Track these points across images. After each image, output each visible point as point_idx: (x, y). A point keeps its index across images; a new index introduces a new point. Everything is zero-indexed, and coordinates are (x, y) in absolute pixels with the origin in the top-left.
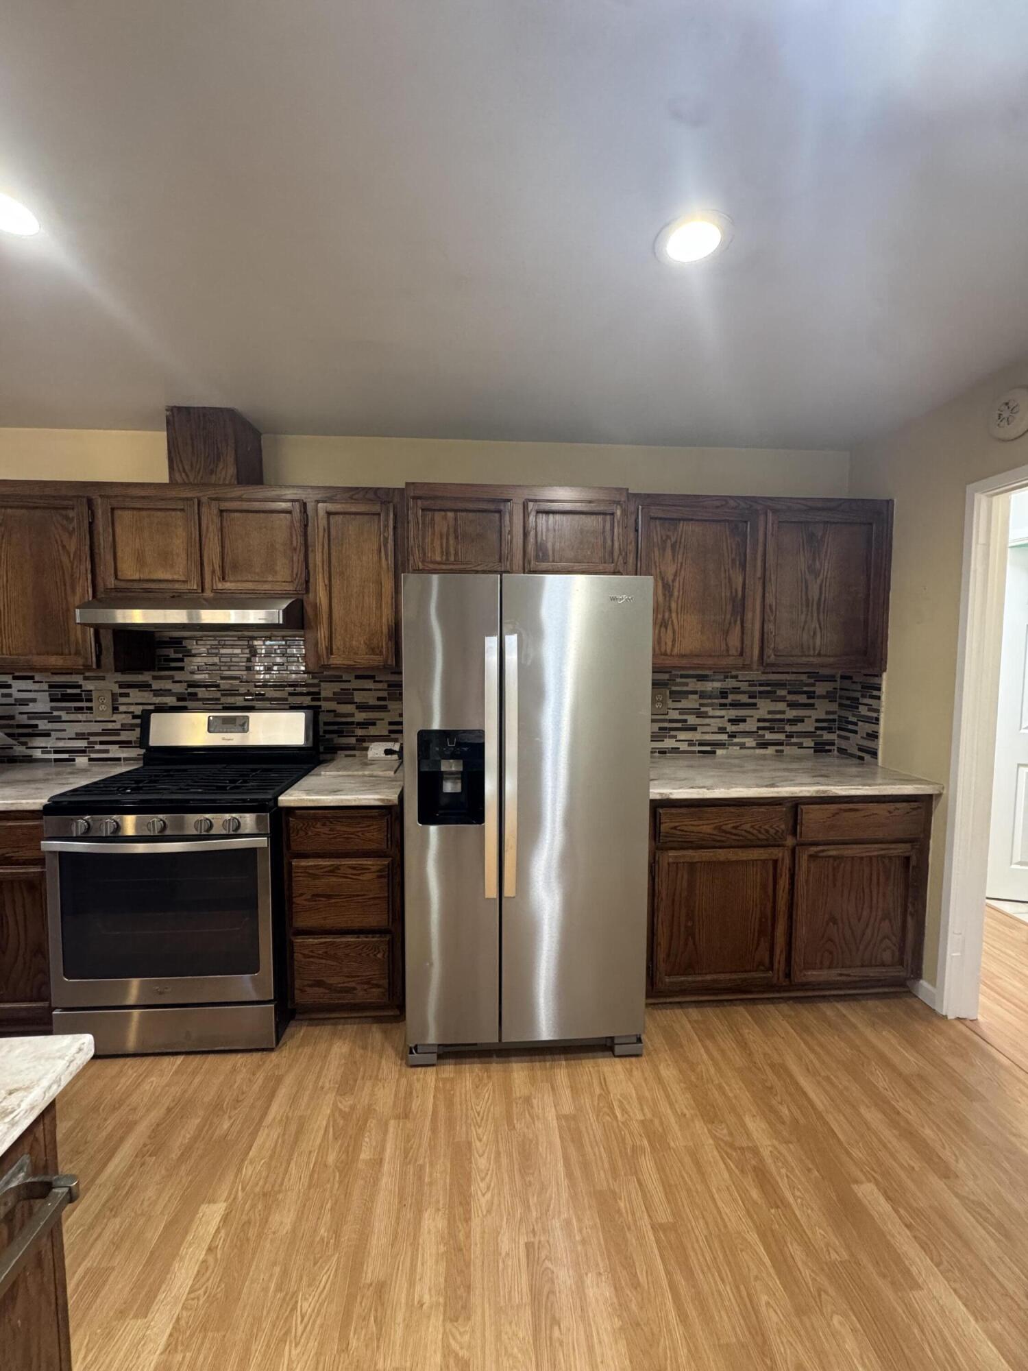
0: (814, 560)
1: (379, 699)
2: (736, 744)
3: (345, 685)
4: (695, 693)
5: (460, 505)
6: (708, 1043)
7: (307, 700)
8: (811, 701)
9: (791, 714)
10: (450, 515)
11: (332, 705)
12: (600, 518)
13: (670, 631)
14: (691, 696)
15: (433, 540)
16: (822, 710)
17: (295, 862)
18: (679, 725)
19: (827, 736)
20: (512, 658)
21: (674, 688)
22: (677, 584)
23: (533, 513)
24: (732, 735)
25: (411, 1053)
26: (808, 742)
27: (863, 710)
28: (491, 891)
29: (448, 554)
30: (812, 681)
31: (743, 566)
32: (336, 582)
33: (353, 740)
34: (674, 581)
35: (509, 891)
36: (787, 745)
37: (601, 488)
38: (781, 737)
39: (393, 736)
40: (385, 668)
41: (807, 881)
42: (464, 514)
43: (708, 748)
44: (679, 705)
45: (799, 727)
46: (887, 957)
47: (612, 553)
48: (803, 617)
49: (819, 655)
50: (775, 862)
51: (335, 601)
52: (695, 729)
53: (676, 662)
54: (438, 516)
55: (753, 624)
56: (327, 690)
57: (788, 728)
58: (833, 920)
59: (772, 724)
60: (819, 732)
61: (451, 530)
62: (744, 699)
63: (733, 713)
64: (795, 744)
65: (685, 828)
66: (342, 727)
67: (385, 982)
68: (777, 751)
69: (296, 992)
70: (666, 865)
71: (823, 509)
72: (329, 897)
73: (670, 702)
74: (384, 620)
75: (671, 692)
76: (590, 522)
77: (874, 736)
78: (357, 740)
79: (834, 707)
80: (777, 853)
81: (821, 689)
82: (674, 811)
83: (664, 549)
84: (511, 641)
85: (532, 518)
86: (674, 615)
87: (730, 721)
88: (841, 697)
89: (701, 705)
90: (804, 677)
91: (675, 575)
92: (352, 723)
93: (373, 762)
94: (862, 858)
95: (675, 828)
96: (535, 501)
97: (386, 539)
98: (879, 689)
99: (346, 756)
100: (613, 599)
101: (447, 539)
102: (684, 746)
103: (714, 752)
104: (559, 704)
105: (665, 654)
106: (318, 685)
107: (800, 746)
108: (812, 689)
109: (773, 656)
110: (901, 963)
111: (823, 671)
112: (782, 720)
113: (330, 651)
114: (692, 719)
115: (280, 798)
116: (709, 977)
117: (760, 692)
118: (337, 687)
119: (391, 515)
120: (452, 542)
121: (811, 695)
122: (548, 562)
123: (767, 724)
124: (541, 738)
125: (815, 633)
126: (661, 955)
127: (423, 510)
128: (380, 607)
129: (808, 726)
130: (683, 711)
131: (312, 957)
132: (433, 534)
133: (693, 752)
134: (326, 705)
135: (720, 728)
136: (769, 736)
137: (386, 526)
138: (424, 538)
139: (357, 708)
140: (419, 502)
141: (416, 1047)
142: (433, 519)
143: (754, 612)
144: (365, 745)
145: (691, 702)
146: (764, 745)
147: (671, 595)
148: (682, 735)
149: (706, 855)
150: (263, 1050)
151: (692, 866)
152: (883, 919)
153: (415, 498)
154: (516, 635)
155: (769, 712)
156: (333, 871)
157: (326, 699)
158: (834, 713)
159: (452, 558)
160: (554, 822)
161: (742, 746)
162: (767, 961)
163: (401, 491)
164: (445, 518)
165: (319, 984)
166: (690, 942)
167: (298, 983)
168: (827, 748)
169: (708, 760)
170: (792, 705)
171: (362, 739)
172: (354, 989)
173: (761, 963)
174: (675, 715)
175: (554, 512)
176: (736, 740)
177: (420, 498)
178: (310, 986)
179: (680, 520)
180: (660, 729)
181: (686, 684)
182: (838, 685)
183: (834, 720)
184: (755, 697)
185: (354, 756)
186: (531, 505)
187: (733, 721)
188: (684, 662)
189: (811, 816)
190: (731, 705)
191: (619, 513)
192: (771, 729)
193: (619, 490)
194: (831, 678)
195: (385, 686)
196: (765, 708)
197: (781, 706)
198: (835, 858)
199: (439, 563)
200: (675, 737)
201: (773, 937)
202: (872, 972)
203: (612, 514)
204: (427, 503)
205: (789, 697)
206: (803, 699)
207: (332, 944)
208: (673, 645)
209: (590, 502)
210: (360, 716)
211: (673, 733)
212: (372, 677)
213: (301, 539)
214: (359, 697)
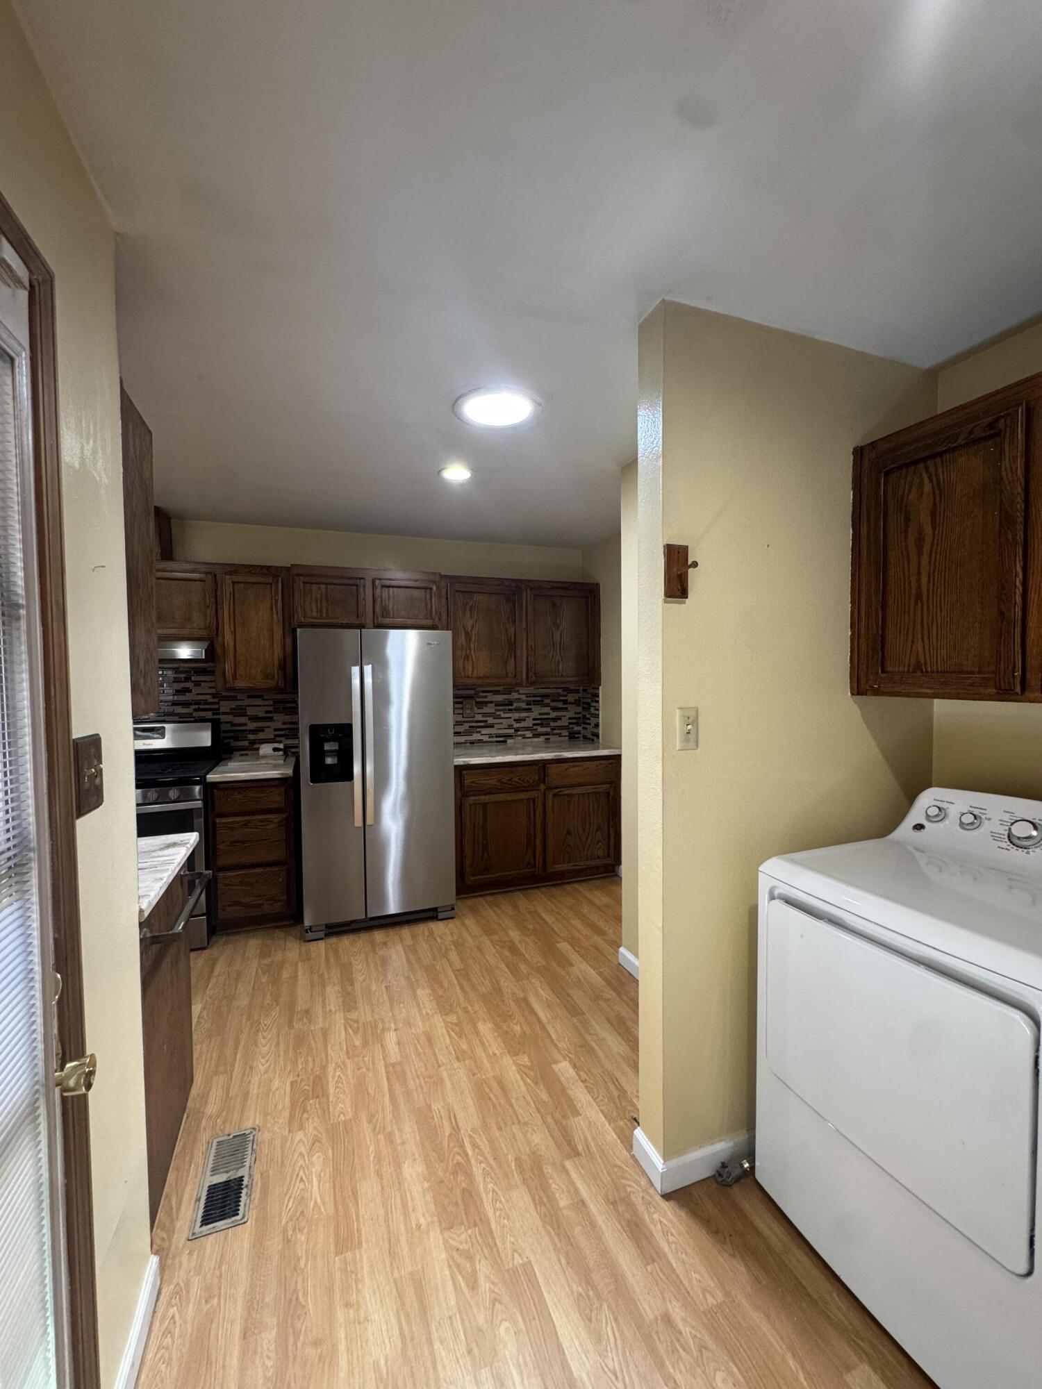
0: (556, 618)
1: (267, 712)
2: (518, 736)
3: (240, 703)
4: (491, 702)
5: (329, 581)
6: (496, 909)
7: (209, 715)
8: (565, 706)
9: (554, 715)
10: (323, 586)
11: (229, 718)
12: (423, 591)
13: (470, 662)
14: (489, 705)
15: (310, 604)
16: (572, 711)
17: (218, 820)
18: (482, 724)
19: (576, 728)
20: (368, 680)
21: (478, 700)
22: (473, 632)
23: (379, 587)
24: (517, 730)
25: (307, 932)
26: (565, 733)
27: (592, 709)
28: (358, 822)
29: (321, 612)
30: (565, 693)
31: (514, 621)
32: (239, 630)
33: (246, 743)
34: (471, 630)
35: (369, 822)
36: (553, 734)
37: (423, 572)
38: (548, 730)
39: (278, 739)
40: (276, 689)
41: (553, 811)
42: (332, 586)
43: (502, 739)
44: (481, 711)
45: (559, 723)
46: (600, 853)
47: (431, 613)
48: (551, 653)
49: (562, 676)
50: (534, 799)
51: (238, 642)
52: (493, 727)
53: (474, 681)
54: (314, 587)
55: (521, 657)
56: (225, 706)
57: (552, 724)
58: (569, 833)
59: (543, 722)
60: (571, 726)
61: (324, 597)
62: (524, 706)
63: (517, 715)
64: (556, 734)
65: (480, 782)
66: (238, 735)
67: (284, 898)
68: (546, 739)
69: (219, 911)
70: (468, 806)
71: (559, 588)
72: (243, 842)
73: (476, 708)
74: (276, 656)
75: (477, 703)
76: (417, 593)
77: (597, 725)
78: (250, 743)
79: (580, 709)
80: (534, 794)
81: (571, 698)
82: (472, 771)
83: (465, 610)
84: (368, 669)
85: (378, 591)
86: (472, 652)
87: (515, 720)
88: (583, 703)
89: (497, 710)
90: (560, 691)
91: (473, 627)
92: (246, 731)
93: (264, 757)
94: (584, 794)
95: (473, 782)
96: (380, 579)
97: (276, 602)
98: (598, 696)
99: (241, 755)
100: (429, 644)
101: (321, 603)
102: (486, 738)
103: (505, 742)
104: (400, 707)
105: (468, 677)
106: (218, 703)
107: (560, 735)
108: (565, 698)
109: (534, 678)
110: (608, 855)
111: (571, 687)
112: (548, 719)
113: (235, 677)
114: (490, 720)
115: (208, 776)
116: (497, 875)
117: (534, 701)
118: (233, 704)
119: (280, 585)
120: (324, 604)
121: (565, 702)
122: (390, 617)
123: (539, 722)
124: (387, 726)
125: (559, 662)
126: (468, 862)
127: (304, 583)
128: (272, 646)
129: (564, 722)
130: (484, 715)
131: (231, 885)
132: (311, 599)
133: (492, 742)
134: (223, 718)
135: (509, 726)
136: (540, 729)
137: (276, 592)
138: (304, 601)
139: (250, 719)
140: (302, 578)
141: (310, 929)
142: (311, 590)
143: (522, 649)
144: (256, 746)
145: (490, 709)
146: (537, 735)
147: (470, 640)
148: (484, 731)
149: (492, 798)
150: (198, 949)
151: (485, 805)
152: (597, 831)
153: (298, 575)
154: (370, 666)
155: (540, 714)
156: (246, 824)
157: (224, 713)
158: (580, 713)
159: (324, 615)
160: (397, 778)
161: (524, 737)
162: (532, 861)
163: (287, 569)
164: (319, 588)
165: (237, 903)
166: (486, 853)
167: (220, 905)
168: (577, 736)
169: (501, 746)
170: (554, 709)
171: (253, 742)
172: (263, 905)
173: (529, 864)
174: (479, 718)
175: (393, 587)
176: (519, 733)
177: (302, 575)
178: (230, 906)
179: (474, 592)
180: (470, 727)
181: (486, 697)
182: (580, 695)
183: (580, 718)
184: (530, 704)
185: (247, 755)
186: (377, 581)
187: (517, 721)
188: (480, 682)
189: (553, 770)
190: (515, 710)
191: (434, 588)
192: (541, 725)
193: (434, 574)
194: (577, 691)
195: (271, 702)
196: (537, 711)
197: (547, 710)
198: (568, 795)
199: (316, 618)
200: (480, 732)
201: (535, 845)
202: (593, 863)
203: (431, 589)
204: (307, 579)
205: (552, 704)
206: (560, 705)
207: (245, 875)
208: (473, 671)
209: (416, 581)
210: (252, 726)
211: (478, 730)
212: (261, 697)
213: (213, 599)
214: (250, 711)
